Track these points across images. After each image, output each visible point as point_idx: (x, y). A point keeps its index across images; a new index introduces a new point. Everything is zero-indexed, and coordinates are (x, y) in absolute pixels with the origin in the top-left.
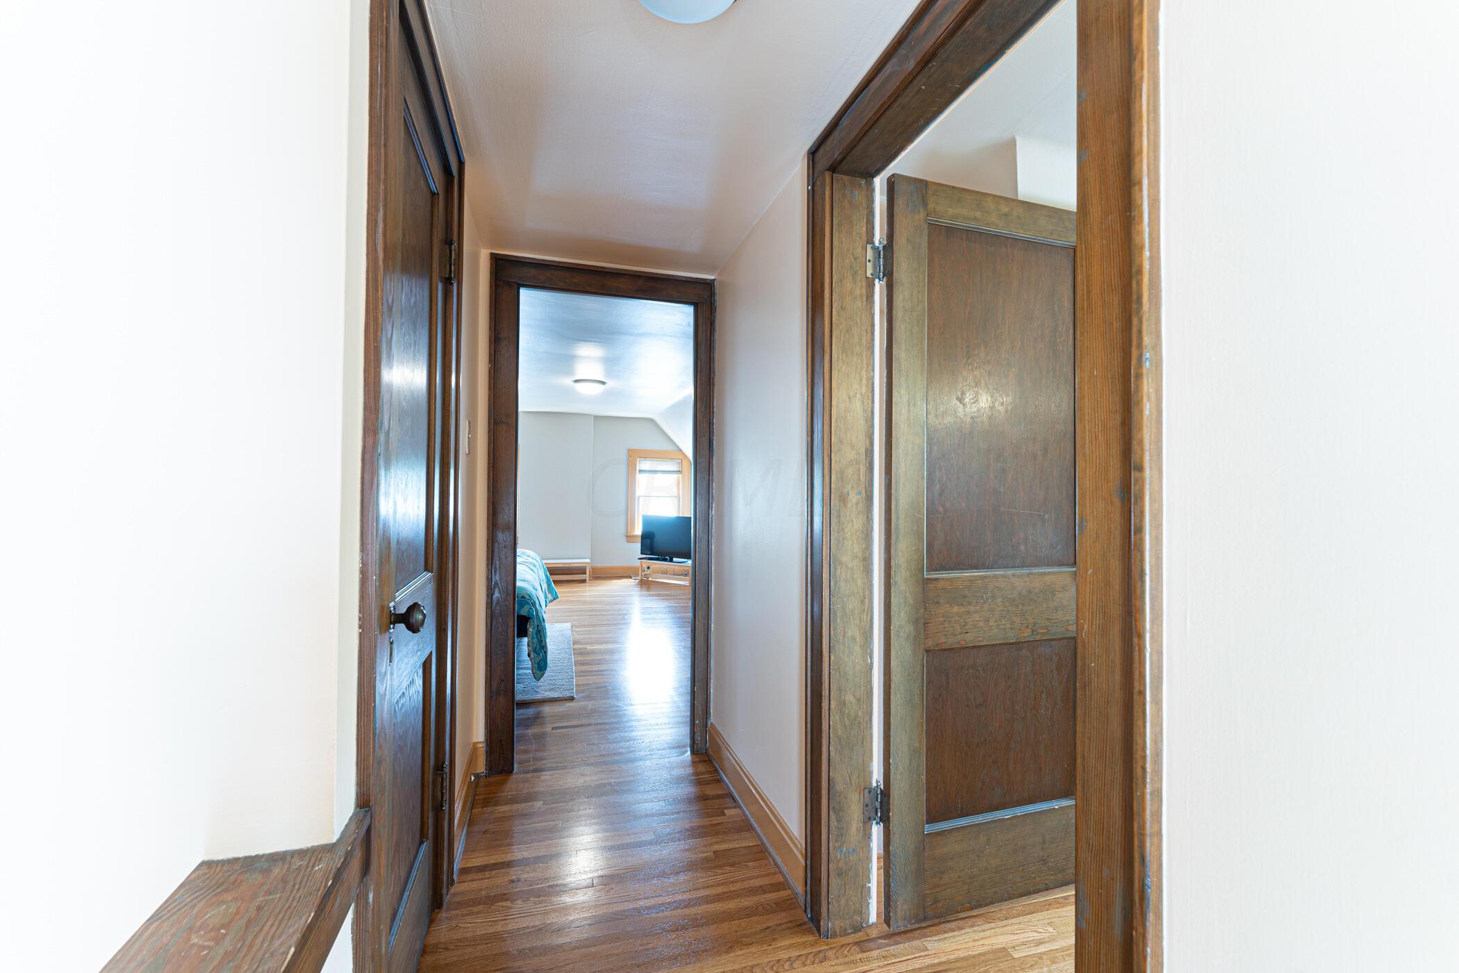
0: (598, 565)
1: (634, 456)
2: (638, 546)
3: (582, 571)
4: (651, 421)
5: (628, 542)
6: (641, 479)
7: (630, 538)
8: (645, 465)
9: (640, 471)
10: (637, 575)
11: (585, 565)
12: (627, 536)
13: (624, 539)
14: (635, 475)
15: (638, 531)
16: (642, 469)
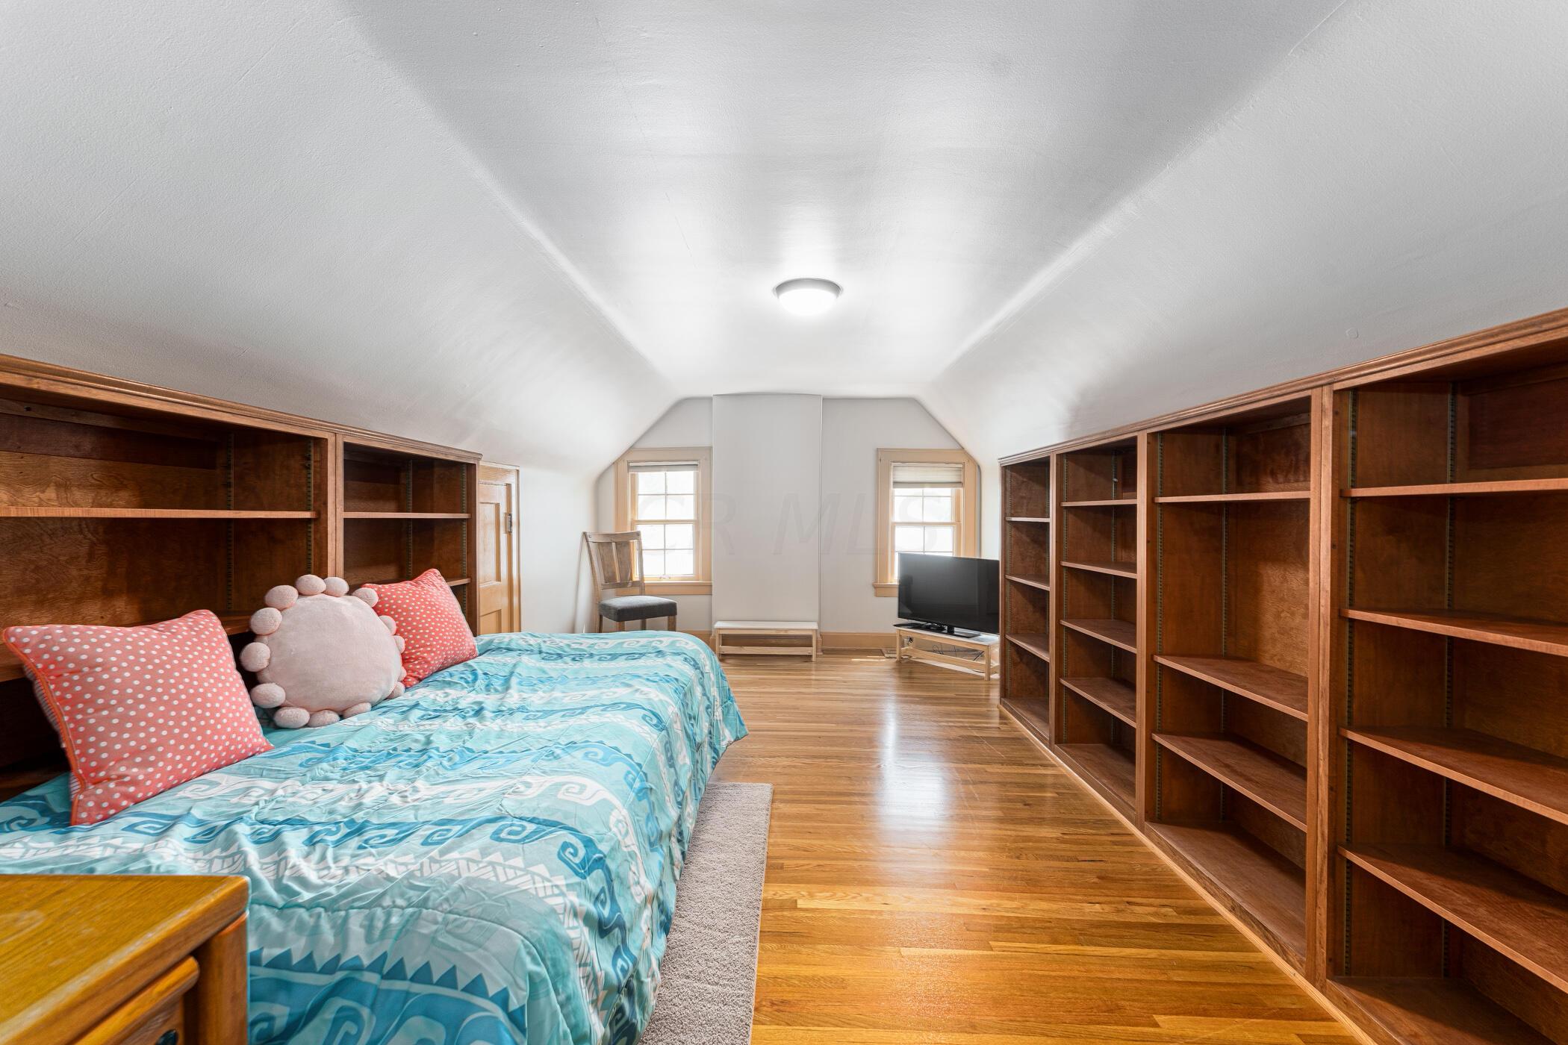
0: (830, 629)
1: (887, 460)
2: (893, 603)
3: (805, 641)
4: (913, 402)
5: (876, 595)
6: (900, 497)
7: (880, 589)
8: (904, 474)
9: (895, 483)
10: (893, 651)
11: (810, 633)
12: (876, 587)
13: (872, 591)
14: (889, 488)
15: (894, 578)
16: (898, 480)
